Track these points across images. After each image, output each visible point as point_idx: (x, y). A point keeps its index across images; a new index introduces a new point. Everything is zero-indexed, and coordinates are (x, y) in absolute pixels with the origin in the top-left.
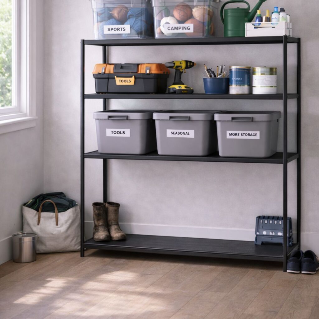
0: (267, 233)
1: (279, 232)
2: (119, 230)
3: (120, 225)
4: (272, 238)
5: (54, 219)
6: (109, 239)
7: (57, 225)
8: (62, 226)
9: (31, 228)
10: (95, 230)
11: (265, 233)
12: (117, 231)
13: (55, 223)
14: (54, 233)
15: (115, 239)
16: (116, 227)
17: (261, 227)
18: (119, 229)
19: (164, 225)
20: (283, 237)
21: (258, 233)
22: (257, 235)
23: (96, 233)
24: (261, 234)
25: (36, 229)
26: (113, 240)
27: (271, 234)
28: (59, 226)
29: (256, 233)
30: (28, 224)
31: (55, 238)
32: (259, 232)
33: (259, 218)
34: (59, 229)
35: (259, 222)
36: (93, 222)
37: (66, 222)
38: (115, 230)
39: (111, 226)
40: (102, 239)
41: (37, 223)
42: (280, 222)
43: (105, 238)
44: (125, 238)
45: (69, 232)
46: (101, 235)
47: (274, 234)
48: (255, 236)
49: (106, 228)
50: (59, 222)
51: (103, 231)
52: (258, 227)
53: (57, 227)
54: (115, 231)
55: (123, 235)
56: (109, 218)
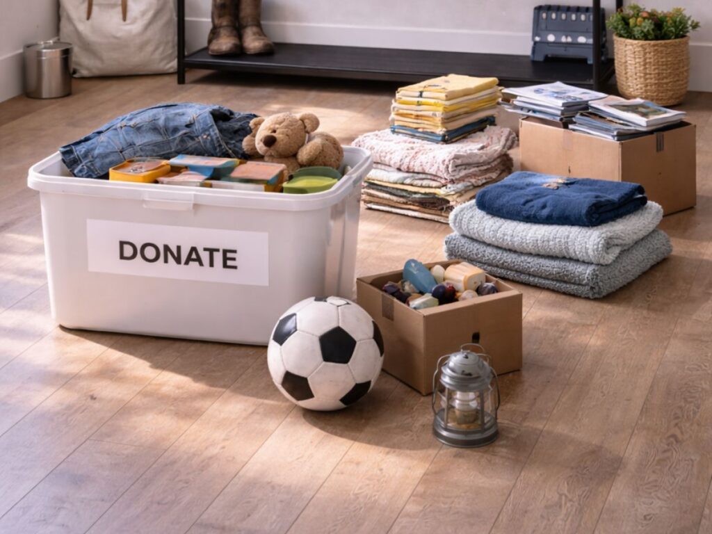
0: (556, 38)
1: (581, 35)
2: (260, 35)
3: (263, 27)
4: (566, 47)
5: (119, 9)
6: (239, 51)
7: (124, 18)
8: (134, 22)
9: (74, 26)
10: (211, 35)
11: (551, 38)
12: (257, 36)
13: (121, 16)
14: (119, 35)
15: (252, 52)
16: (255, 29)
17: (543, 26)
18: (261, 32)
19: (348, 26)
20: (592, 47)
21: (537, 39)
22: (535, 43)
23: (214, 41)
24: (544, 40)
25: (83, 27)
26: (248, 53)
27: (564, 39)
28: (128, 21)
29: (533, 39)
30: (69, 19)
31: (120, 44)
32: (539, 36)
33: (539, 9)
34: (128, 28)
35: (540, 18)
36: (210, 20)
37: (143, 13)
38: (254, 34)
39: (245, 27)
40: (225, 51)
41: (84, 15)
42: (583, 17)
43: (231, 49)
44: (271, 50)
45: (149, 33)
46: (225, 43)
47: (569, 40)
48: (531, 43)
49: (235, 32)
50: (129, 15)
51: (228, 36)
52: (538, 27)
53: (124, 23)
54: (254, 37)
55: (266, 45)
56: (242, 14)
